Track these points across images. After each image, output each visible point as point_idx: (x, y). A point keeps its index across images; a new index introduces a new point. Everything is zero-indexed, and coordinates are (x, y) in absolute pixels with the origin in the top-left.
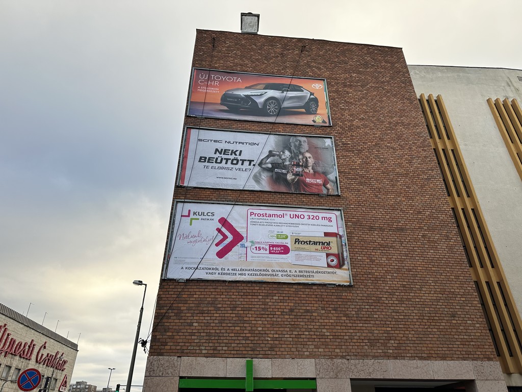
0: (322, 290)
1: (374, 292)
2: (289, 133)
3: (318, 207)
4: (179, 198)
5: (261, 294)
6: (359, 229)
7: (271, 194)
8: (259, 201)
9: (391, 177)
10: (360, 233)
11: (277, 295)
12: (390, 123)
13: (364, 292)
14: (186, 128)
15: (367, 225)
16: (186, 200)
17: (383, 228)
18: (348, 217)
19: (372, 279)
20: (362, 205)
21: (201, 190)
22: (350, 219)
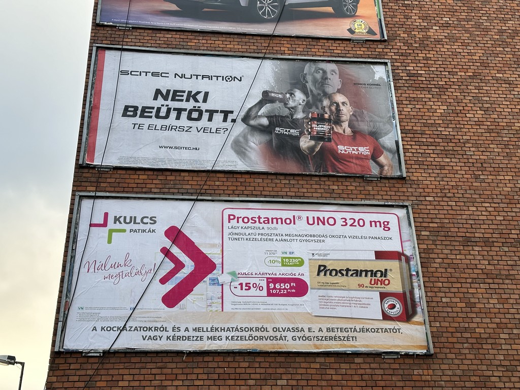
0: (373, 366)
1: (475, 367)
2: (301, 55)
3: (363, 202)
4: (84, 188)
5: (253, 376)
6: (444, 243)
7: (270, 177)
8: (246, 192)
9: (505, 139)
10: (446, 251)
12: (501, 32)
13: (456, 367)
14: (94, 49)
15: (459, 234)
16: (99, 194)
17: (491, 240)
18: (421, 220)
19: (470, 341)
20: (449, 195)
21: (129, 172)
22: (425, 224)
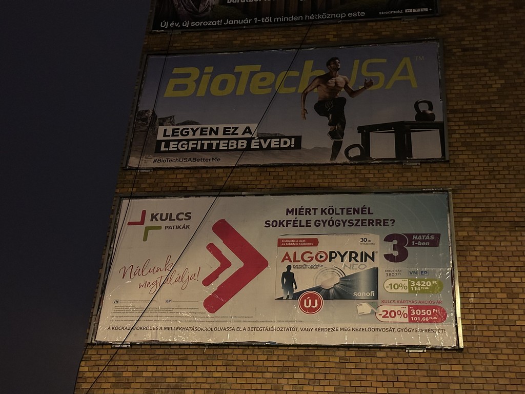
0: (395, 360)
6: (488, 229)
10: (489, 238)
11: (301, 370)
13: (489, 362)
15: (506, 219)
18: (463, 205)
19: (509, 334)
22: (468, 210)
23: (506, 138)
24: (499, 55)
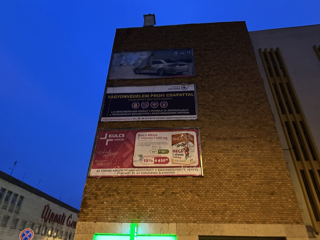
0: (183, 180)
1: (217, 180)
2: (168, 84)
4: (100, 128)
5: (145, 184)
6: (210, 140)
8: (147, 127)
10: (210, 143)
11: (155, 184)
12: (234, 70)
13: (211, 180)
14: (106, 87)
15: (215, 137)
16: (104, 130)
17: (226, 138)
19: (216, 171)
21: (113, 123)
22: (204, 134)
23: (215, 113)
24: (212, 89)
